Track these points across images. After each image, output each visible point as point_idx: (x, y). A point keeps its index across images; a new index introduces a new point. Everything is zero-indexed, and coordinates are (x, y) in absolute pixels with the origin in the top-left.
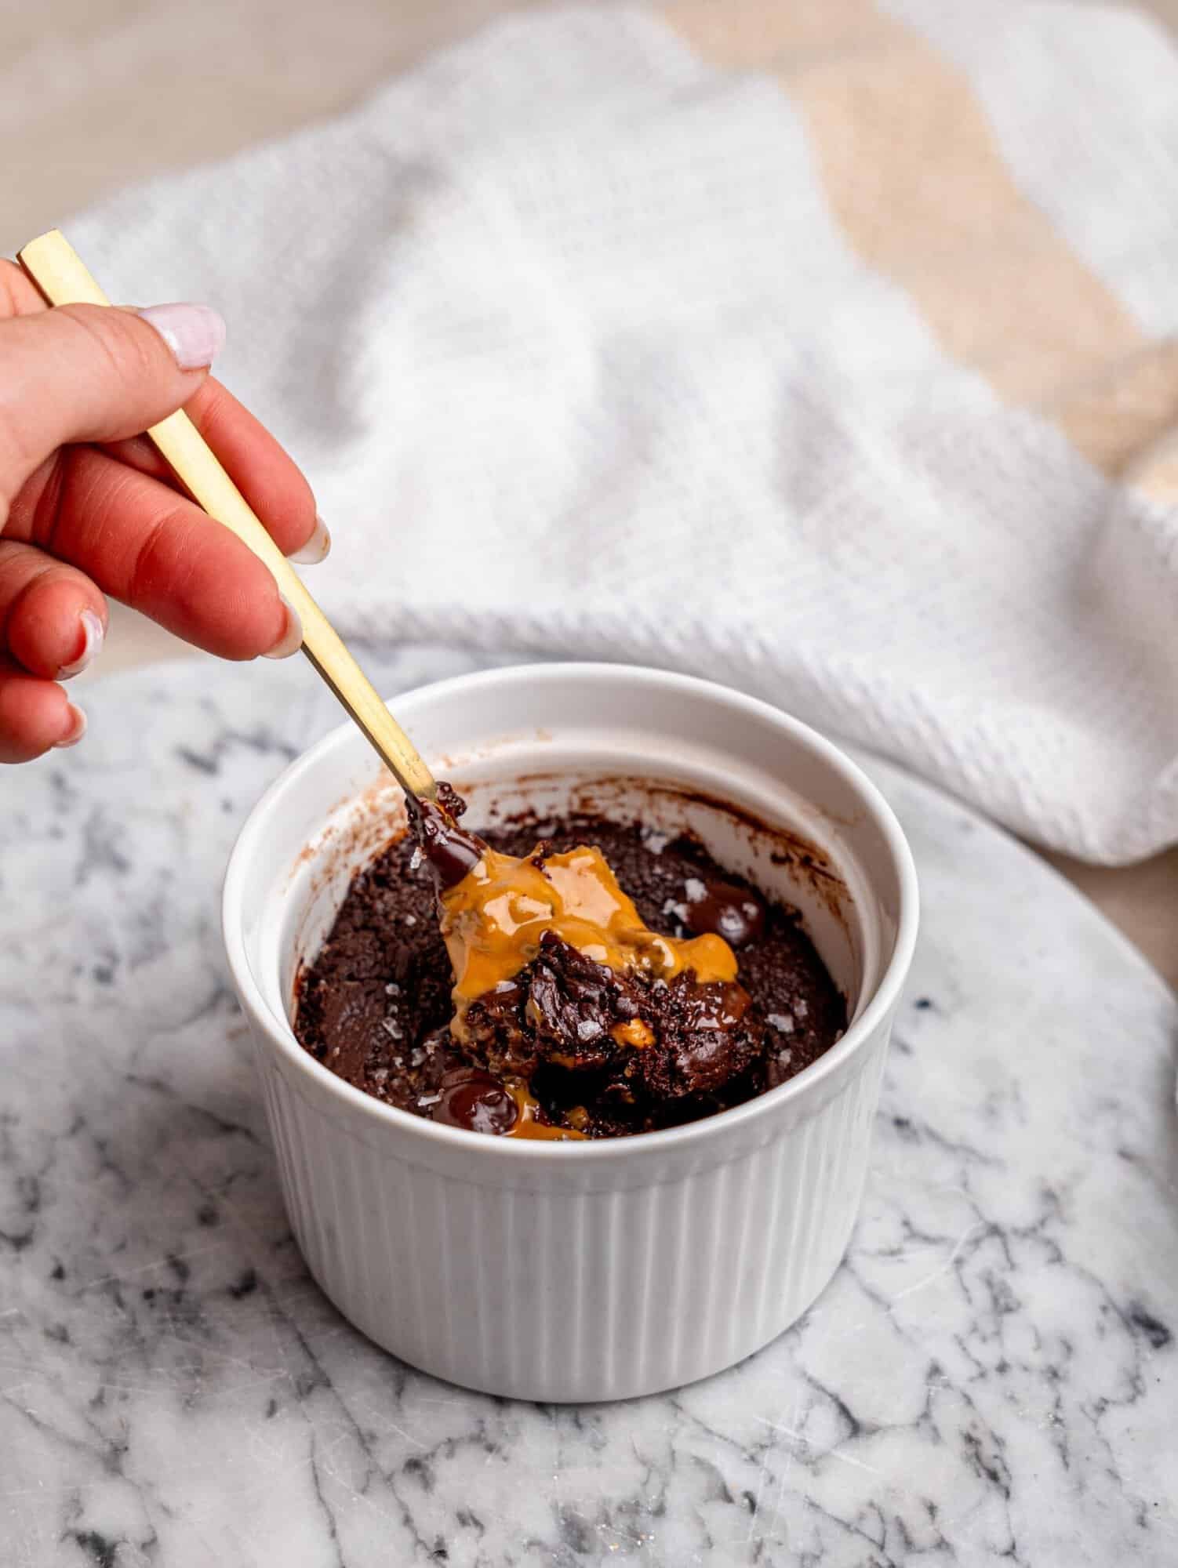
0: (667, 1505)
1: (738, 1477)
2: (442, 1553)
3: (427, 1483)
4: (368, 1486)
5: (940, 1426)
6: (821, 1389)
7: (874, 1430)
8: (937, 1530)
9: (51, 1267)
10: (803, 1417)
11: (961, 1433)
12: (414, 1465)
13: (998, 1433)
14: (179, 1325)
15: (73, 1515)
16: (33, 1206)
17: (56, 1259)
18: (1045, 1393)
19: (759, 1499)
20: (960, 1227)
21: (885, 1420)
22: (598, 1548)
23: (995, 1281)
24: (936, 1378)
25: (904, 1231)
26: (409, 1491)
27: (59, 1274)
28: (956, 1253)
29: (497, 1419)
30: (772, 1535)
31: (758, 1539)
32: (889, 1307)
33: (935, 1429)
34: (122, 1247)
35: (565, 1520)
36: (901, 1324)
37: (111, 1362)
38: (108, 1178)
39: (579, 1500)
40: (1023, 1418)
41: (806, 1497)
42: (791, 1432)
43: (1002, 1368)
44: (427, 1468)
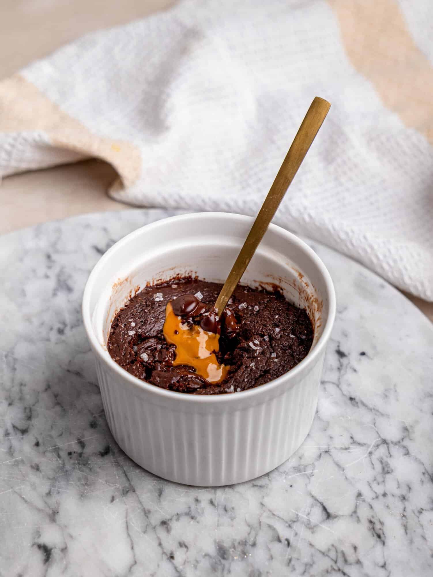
0: (257, 542)
1: (284, 533)
2: (172, 557)
3: (168, 530)
4: (146, 530)
5: (360, 516)
6: (316, 500)
7: (336, 517)
8: (357, 556)
9: (35, 441)
10: (309, 511)
11: (368, 519)
12: (164, 523)
13: (382, 520)
14: (80, 466)
15: (37, 537)
16: (29, 418)
17: (36, 438)
18: (400, 505)
19: (291, 542)
20: (372, 440)
21: (340, 513)
22: (230, 558)
23: (384, 462)
24: (359, 498)
25: (351, 441)
26: (162, 533)
27: (37, 444)
28: (370, 450)
29: (196, 507)
30: (295, 556)
31: (290, 557)
32: (343, 470)
33: (358, 517)
34: (61, 435)
35: (219, 546)
36: (348, 477)
37: (54, 479)
38: (58, 409)
39: (224, 539)
40: (392, 514)
41: (309, 541)
42: (305, 516)
43: (385, 495)
44: (168, 524)
